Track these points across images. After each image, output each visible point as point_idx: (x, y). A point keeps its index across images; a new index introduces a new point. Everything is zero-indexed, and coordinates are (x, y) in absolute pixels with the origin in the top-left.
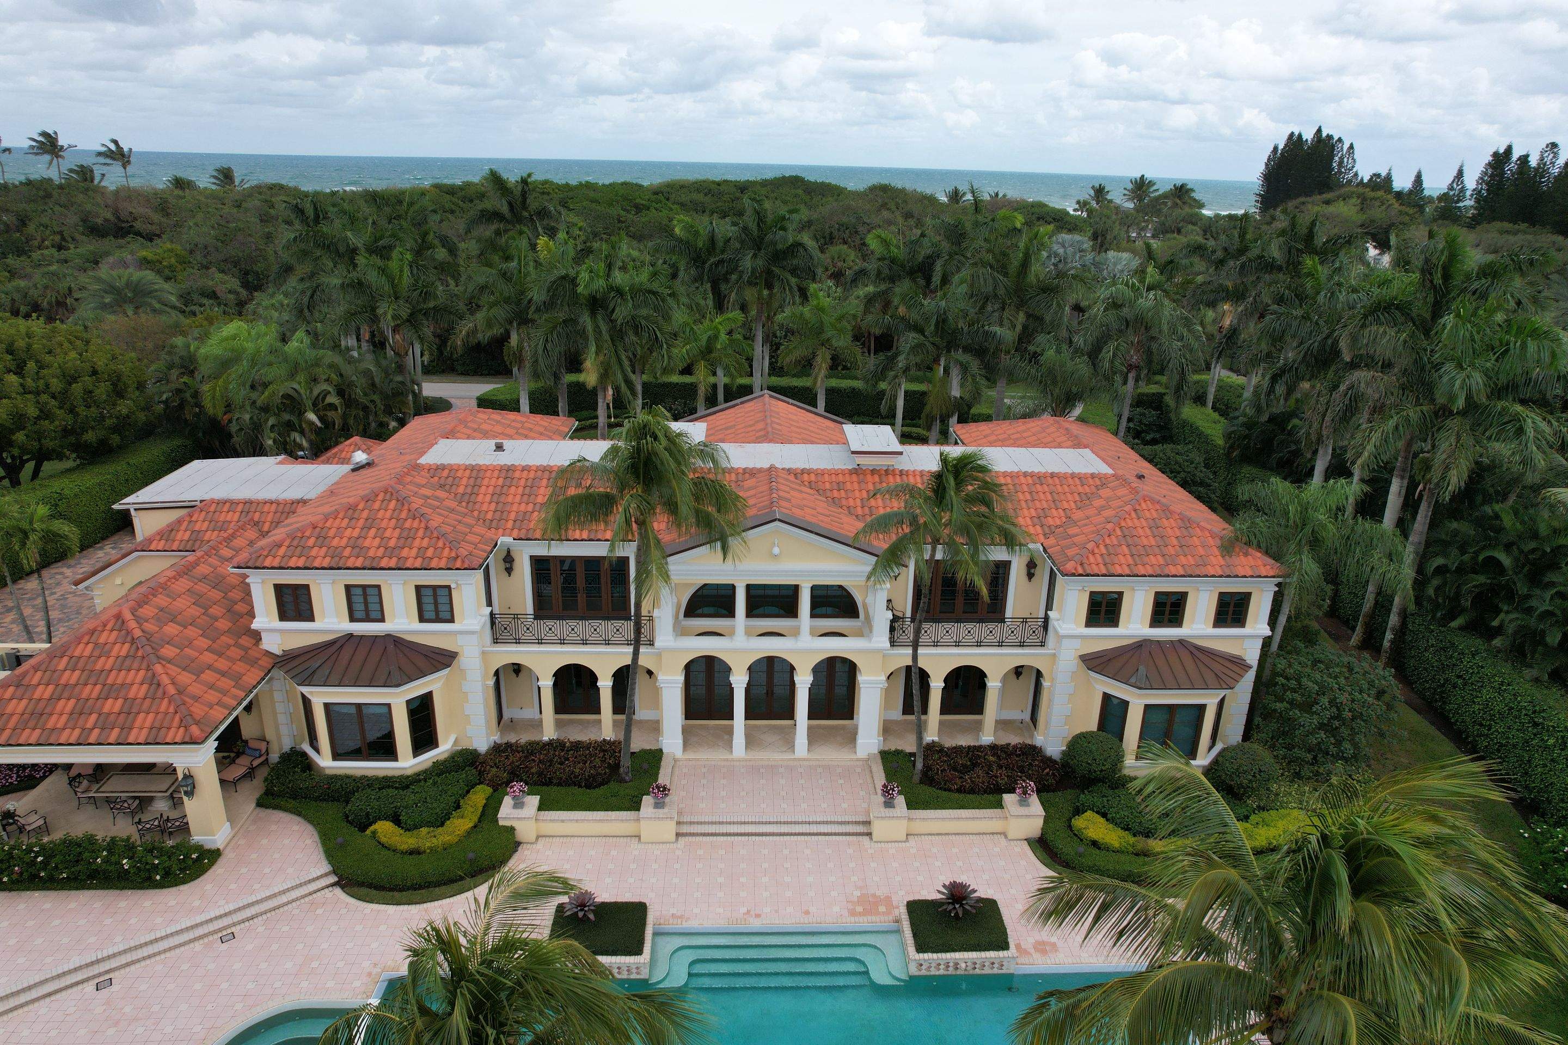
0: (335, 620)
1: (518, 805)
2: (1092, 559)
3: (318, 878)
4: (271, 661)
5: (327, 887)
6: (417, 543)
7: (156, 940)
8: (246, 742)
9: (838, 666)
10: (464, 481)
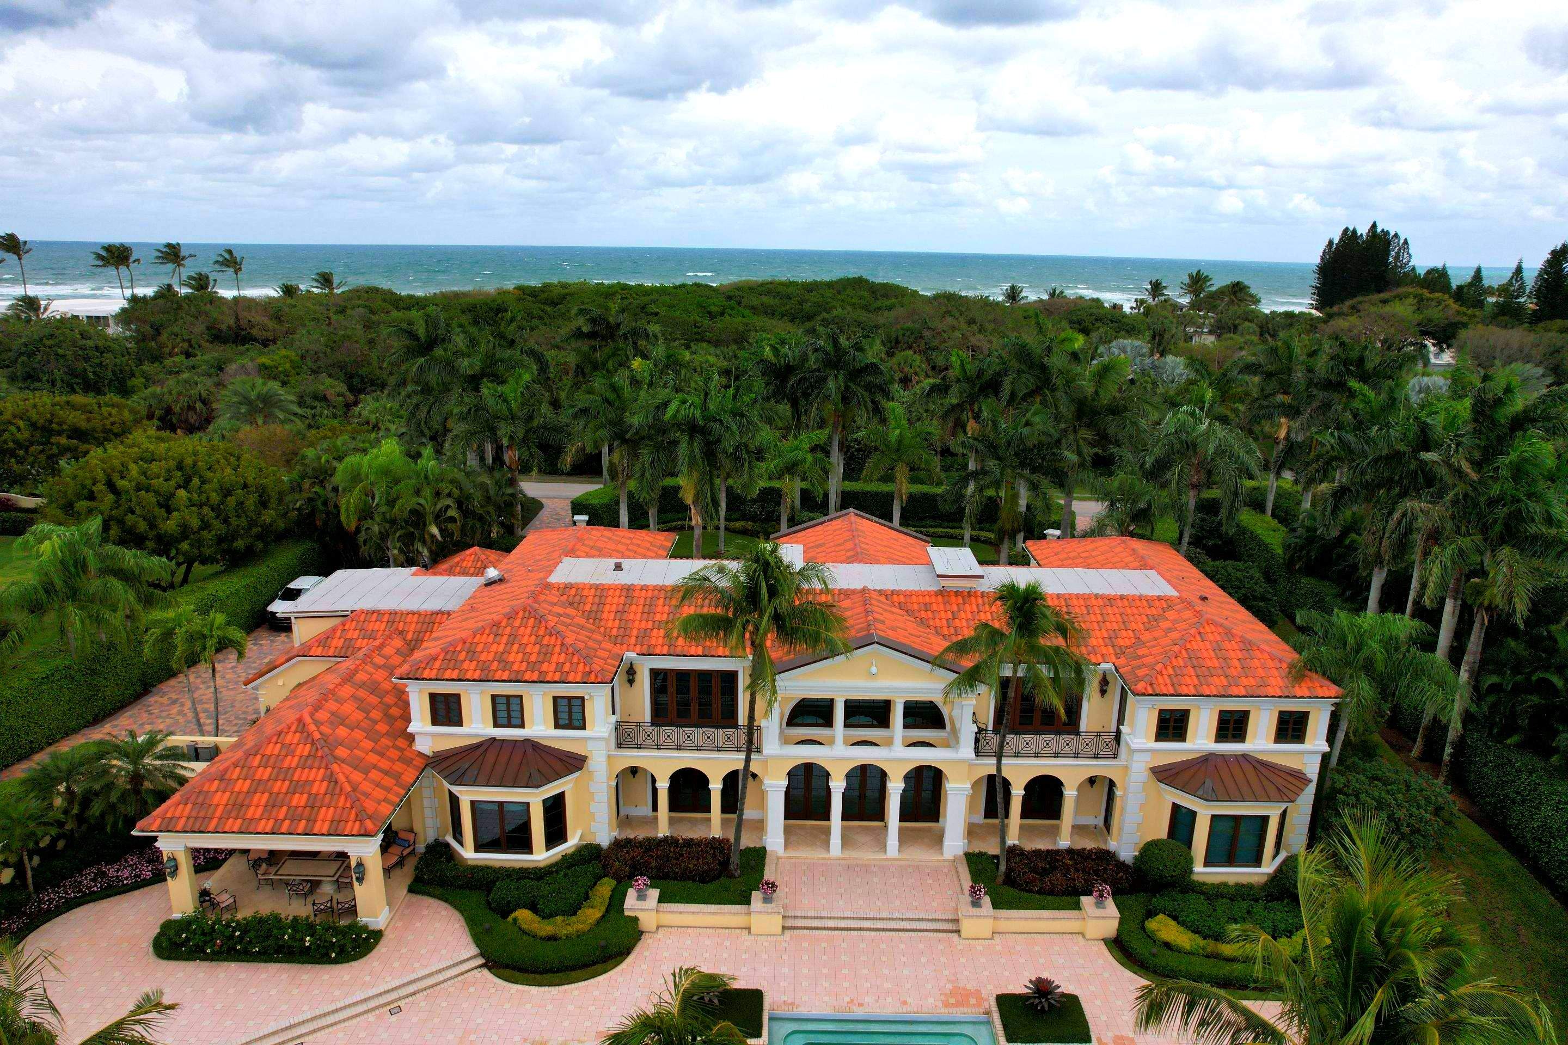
0: (481, 726)
1: (641, 897)
2: (1160, 680)
3: (468, 960)
4: (424, 762)
5: (476, 968)
6: (555, 658)
7: (337, 1011)
8: (396, 833)
9: (925, 773)
10: (590, 599)
